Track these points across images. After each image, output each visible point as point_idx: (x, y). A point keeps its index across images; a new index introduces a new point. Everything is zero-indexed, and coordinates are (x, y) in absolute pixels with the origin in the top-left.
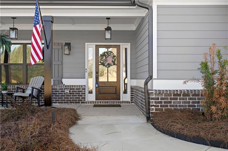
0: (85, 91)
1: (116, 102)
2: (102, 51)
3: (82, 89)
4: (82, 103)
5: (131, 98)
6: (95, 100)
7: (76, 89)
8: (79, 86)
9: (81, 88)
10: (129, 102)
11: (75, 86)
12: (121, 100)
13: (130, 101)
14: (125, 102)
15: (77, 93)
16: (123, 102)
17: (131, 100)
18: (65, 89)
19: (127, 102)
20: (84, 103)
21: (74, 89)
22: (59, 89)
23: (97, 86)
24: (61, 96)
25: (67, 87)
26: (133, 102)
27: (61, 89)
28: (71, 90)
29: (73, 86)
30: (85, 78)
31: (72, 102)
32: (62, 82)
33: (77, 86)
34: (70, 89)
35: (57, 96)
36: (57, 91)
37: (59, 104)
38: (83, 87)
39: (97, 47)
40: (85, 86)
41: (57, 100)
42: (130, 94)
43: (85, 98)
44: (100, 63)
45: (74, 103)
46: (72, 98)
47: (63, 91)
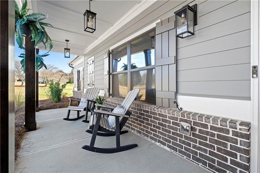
0: (248, 145)
3: (236, 134)
7: (212, 128)
8: (224, 120)
9: (231, 130)
11: (208, 117)
15: (217, 142)
18: (181, 120)
21: (206, 126)
22: (170, 118)
24: (173, 133)
25: (187, 116)
27: (173, 118)
28: (198, 128)
29: (201, 116)
30: (249, 99)
31: (198, 160)
32: (175, 102)
33: (215, 119)
34: (195, 123)
35: (166, 131)
36: (166, 121)
37: (168, 149)
38: (239, 127)
40: (248, 125)
41: (166, 140)
43: (247, 168)
45: (205, 163)
46: (199, 149)
47: (177, 124)
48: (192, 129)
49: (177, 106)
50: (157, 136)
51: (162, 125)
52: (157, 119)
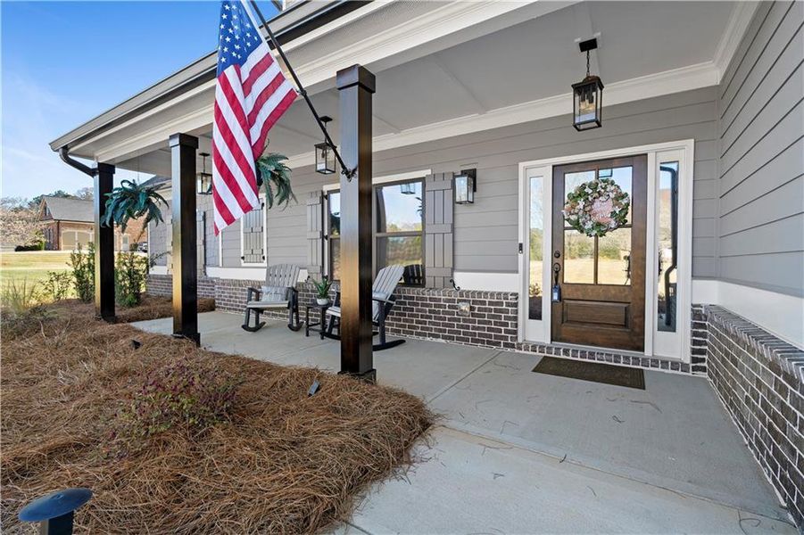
0: (516, 312)
1: (627, 358)
3: (508, 305)
4: (506, 345)
5: (694, 351)
6: (547, 341)
7: (491, 303)
8: (499, 294)
9: (504, 301)
10: (685, 367)
11: (486, 293)
12: (648, 353)
13: (688, 360)
14: (665, 363)
15: (494, 317)
16: (655, 362)
17: (694, 360)
18: (459, 301)
19: (675, 365)
20: (512, 346)
21: (484, 303)
22: (446, 301)
23: (556, 297)
24: (449, 319)
25: (465, 296)
26: (704, 369)
27: (448, 301)
28: (477, 306)
29: (480, 293)
30: (517, 272)
31: (477, 341)
32: (452, 281)
33: (492, 294)
34: (474, 302)
35: (440, 318)
36: (440, 306)
37: (443, 341)
38: (510, 297)
39: (559, 171)
40: (516, 294)
41: (440, 331)
42: (689, 337)
43: (515, 332)
44: (567, 224)
45: (483, 342)
46: (478, 328)
47: (455, 307)
48: (472, 308)
49: (454, 285)
50: (427, 329)
51: (434, 312)
52: (427, 305)
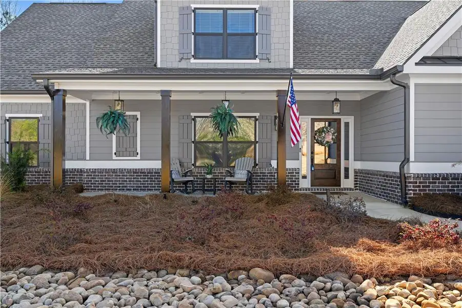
0: (299, 176)
1: (337, 189)
2: (318, 126)
3: (296, 173)
4: (295, 190)
5: (355, 184)
6: (310, 187)
9: (294, 172)
10: (353, 190)
12: (342, 187)
13: (353, 187)
14: (348, 189)
15: (290, 178)
16: (345, 189)
17: (355, 187)
19: (351, 189)
20: (298, 190)
22: (268, 173)
23: (313, 169)
24: (270, 181)
26: (357, 189)
27: (270, 173)
30: (298, 160)
32: (270, 164)
33: (290, 169)
35: (265, 181)
36: (265, 176)
38: (297, 170)
39: (313, 121)
40: (299, 169)
41: (265, 187)
42: (353, 180)
43: (298, 184)
44: (315, 141)
47: (272, 176)
49: (271, 166)
